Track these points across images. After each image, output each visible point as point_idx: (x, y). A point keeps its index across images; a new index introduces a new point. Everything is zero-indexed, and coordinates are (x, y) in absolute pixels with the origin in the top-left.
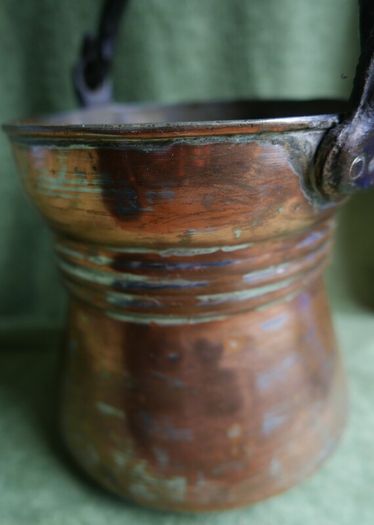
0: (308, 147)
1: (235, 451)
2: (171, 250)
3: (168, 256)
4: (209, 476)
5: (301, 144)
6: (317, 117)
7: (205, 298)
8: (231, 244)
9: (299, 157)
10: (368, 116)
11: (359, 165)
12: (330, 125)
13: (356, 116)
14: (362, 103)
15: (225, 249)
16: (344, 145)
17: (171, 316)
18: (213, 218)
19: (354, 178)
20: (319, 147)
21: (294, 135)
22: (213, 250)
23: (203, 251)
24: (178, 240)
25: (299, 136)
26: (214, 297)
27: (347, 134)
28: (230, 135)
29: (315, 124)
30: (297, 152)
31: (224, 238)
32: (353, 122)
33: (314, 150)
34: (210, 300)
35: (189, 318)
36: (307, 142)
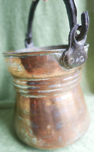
0: (59, 56)
1: (49, 132)
2: (30, 79)
3: (30, 81)
4: (42, 138)
5: (57, 56)
6: (60, 49)
7: (39, 91)
8: (44, 79)
9: (57, 58)
10: (73, 49)
11: (72, 60)
12: (64, 51)
13: (70, 49)
14: (71, 46)
15: (43, 80)
16: (66, 55)
17: (32, 95)
18: (38, 72)
19: (72, 63)
20: (62, 56)
21: (55, 53)
22: (40, 80)
23: (38, 80)
24: (31, 77)
25: (56, 54)
26: (42, 91)
27: (67, 53)
28: (39, 54)
29: (60, 51)
30: (56, 57)
31: (41, 77)
32: (69, 50)
33: (61, 57)
34: (41, 92)
35: (37, 96)
36: (59, 55)
